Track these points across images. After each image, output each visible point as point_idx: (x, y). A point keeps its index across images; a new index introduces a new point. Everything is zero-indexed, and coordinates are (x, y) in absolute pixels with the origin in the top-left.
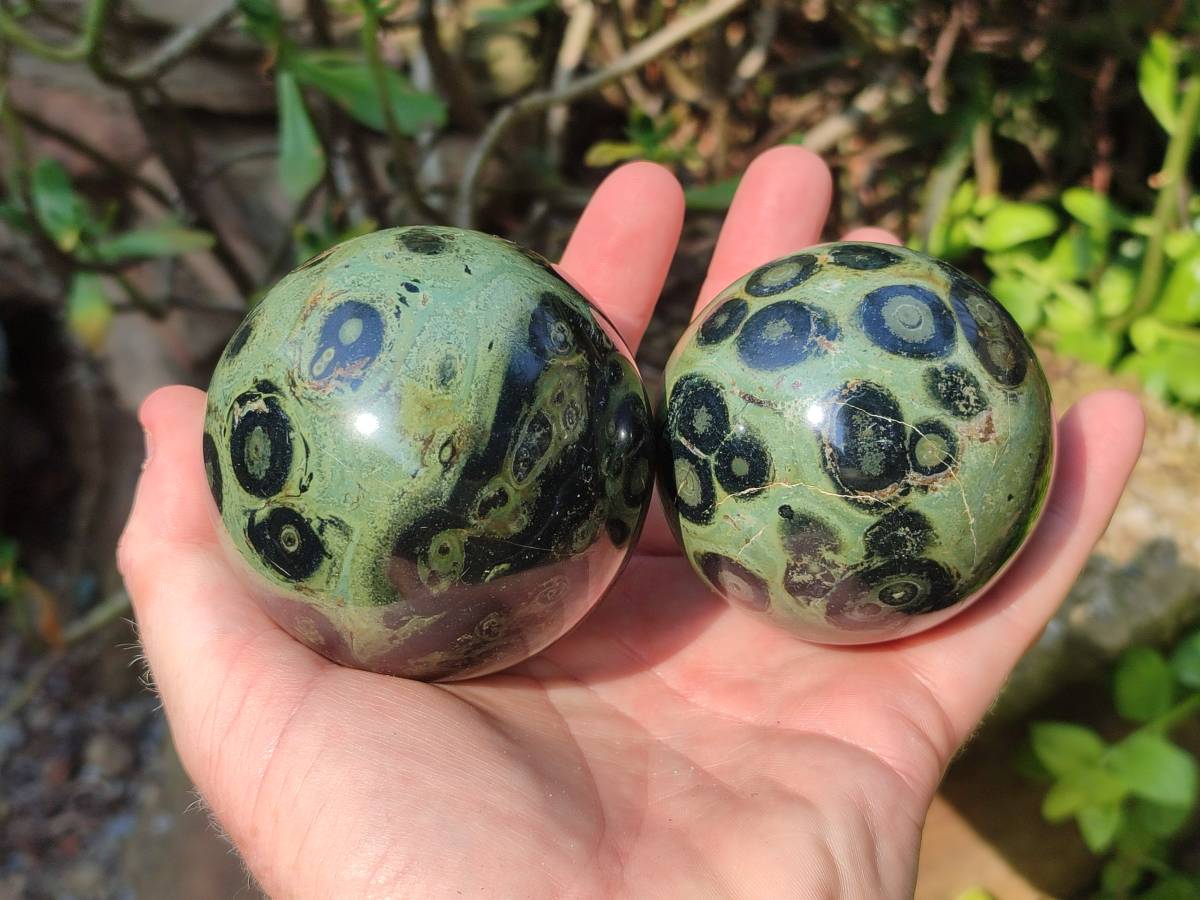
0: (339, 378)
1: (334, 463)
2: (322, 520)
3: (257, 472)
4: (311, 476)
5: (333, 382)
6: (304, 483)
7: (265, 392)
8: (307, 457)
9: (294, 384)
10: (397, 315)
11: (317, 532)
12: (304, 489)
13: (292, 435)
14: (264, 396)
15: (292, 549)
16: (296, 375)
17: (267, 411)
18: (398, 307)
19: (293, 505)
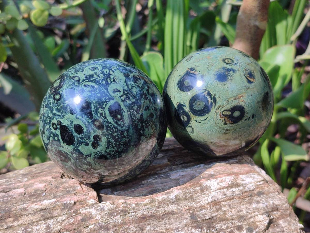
0: (225, 119)
1: (206, 127)
2: (192, 127)
3: (195, 106)
4: (200, 122)
5: (223, 118)
6: (198, 121)
7: (213, 101)
8: (204, 120)
9: (218, 108)
10: (246, 120)
11: (189, 125)
12: (196, 121)
13: (207, 114)
14: (212, 101)
15: (182, 118)
16: (221, 108)
17: (209, 104)
18: (247, 119)
19: (192, 119)
